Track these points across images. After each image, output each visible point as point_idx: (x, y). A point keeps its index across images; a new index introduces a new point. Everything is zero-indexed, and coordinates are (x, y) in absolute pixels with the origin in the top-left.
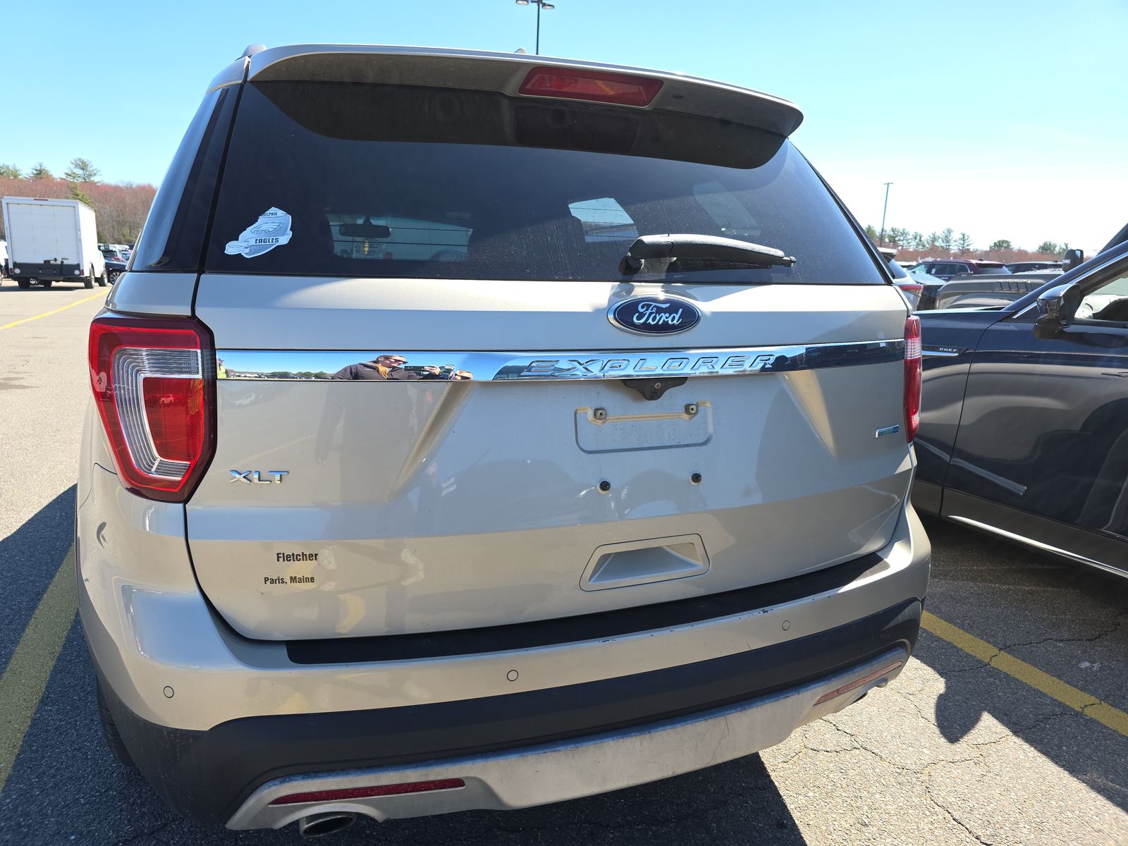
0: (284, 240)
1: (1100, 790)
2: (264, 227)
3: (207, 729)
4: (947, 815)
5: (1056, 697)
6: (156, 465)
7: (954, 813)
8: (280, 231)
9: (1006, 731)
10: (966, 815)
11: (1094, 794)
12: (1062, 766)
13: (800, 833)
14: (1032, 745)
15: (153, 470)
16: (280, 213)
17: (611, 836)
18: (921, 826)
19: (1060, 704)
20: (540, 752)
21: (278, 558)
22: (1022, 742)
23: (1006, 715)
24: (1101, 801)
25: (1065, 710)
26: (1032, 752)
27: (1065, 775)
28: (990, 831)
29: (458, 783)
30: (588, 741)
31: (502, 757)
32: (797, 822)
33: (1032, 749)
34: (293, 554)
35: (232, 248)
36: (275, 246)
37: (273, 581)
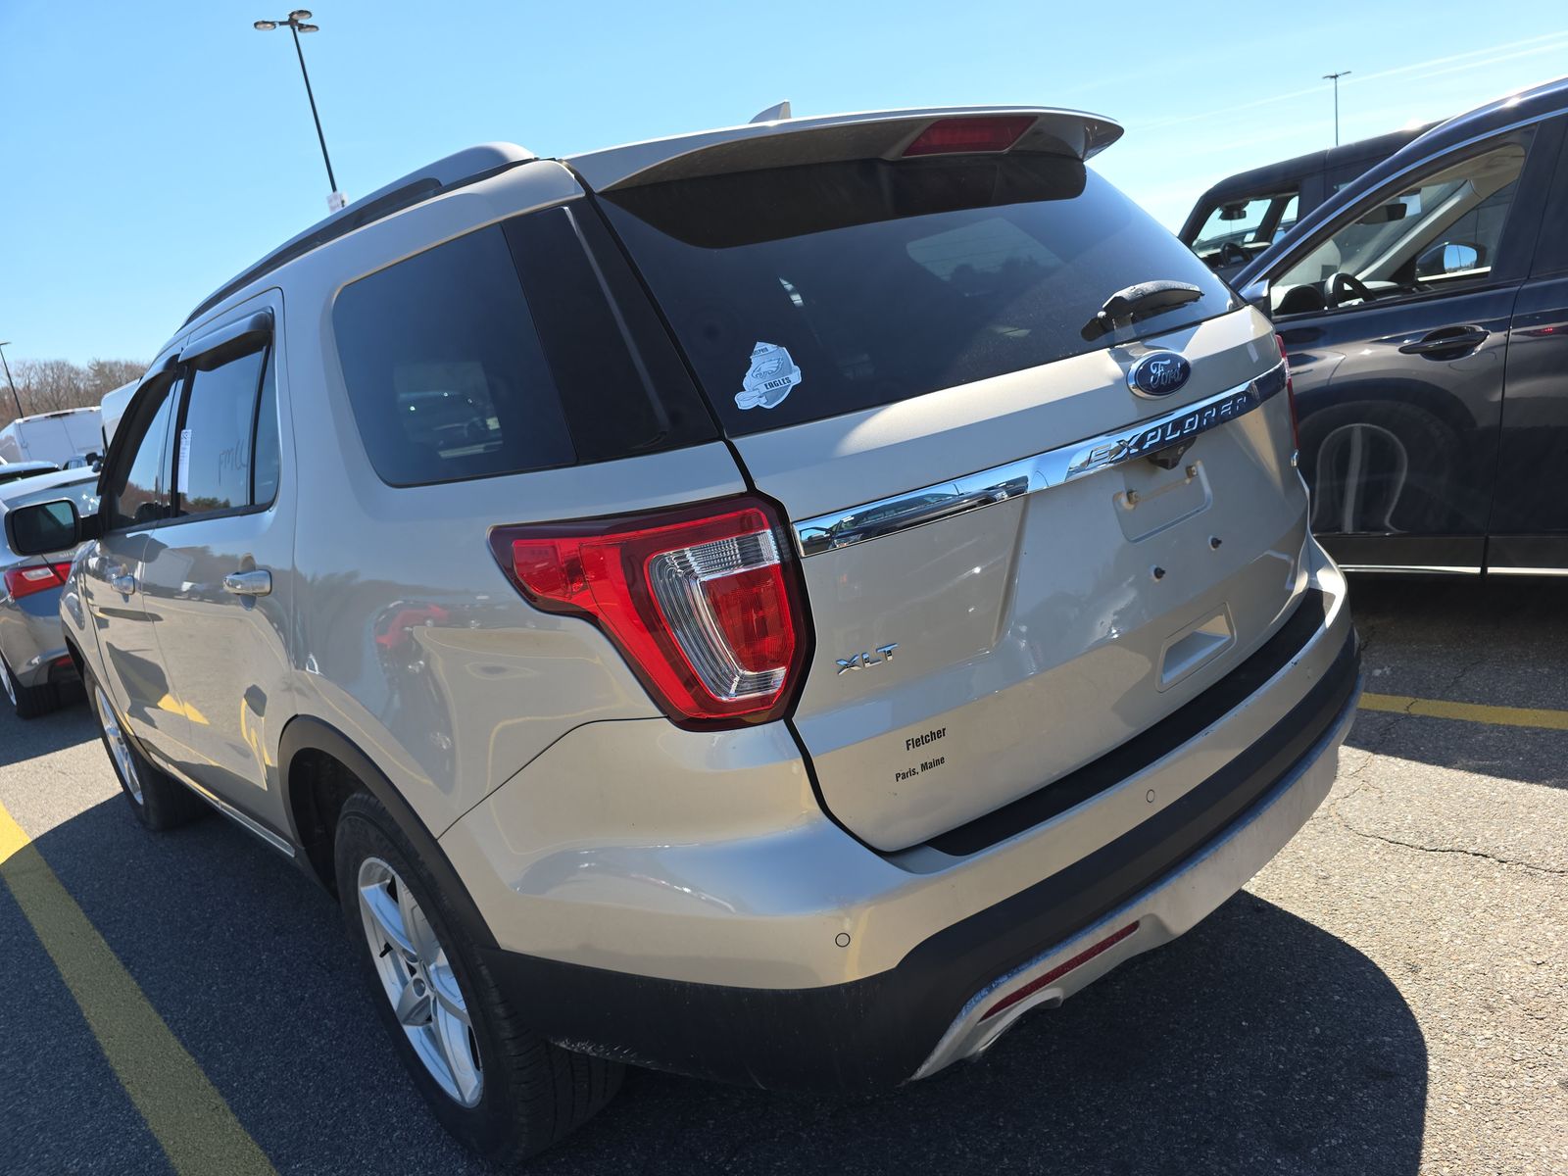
0: (796, 378)
1: (1479, 771)
2: (765, 368)
3: (894, 966)
4: (1383, 841)
5: (1379, 709)
6: (737, 686)
7: (1387, 837)
8: (782, 370)
9: (1367, 754)
10: (1398, 834)
11: (1476, 776)
12: (1434, 764)
13: (1281, 909)
14: (1396, 757)
15: (732, 691)
16: (770, 347)
17: (1118, 987)
18: (1371, 859)
19: (1387, 714)
20: (1192, 866)
21: (908, 745)
22: (1386, 757)
23: (1353, 740)
24: (1486, 780)
25: (1397, 717)
26: (1402, 762)
27: (1441, 769)
28: (1426, 839)
29: (1134, 926)
30: (1221, 841)
31: (1165, 884)
32: (1270, 901)
33: (1399, 759)
34: (922, 737)
35: (745, 401)
36: (790, 388)
37: (904, 776)
